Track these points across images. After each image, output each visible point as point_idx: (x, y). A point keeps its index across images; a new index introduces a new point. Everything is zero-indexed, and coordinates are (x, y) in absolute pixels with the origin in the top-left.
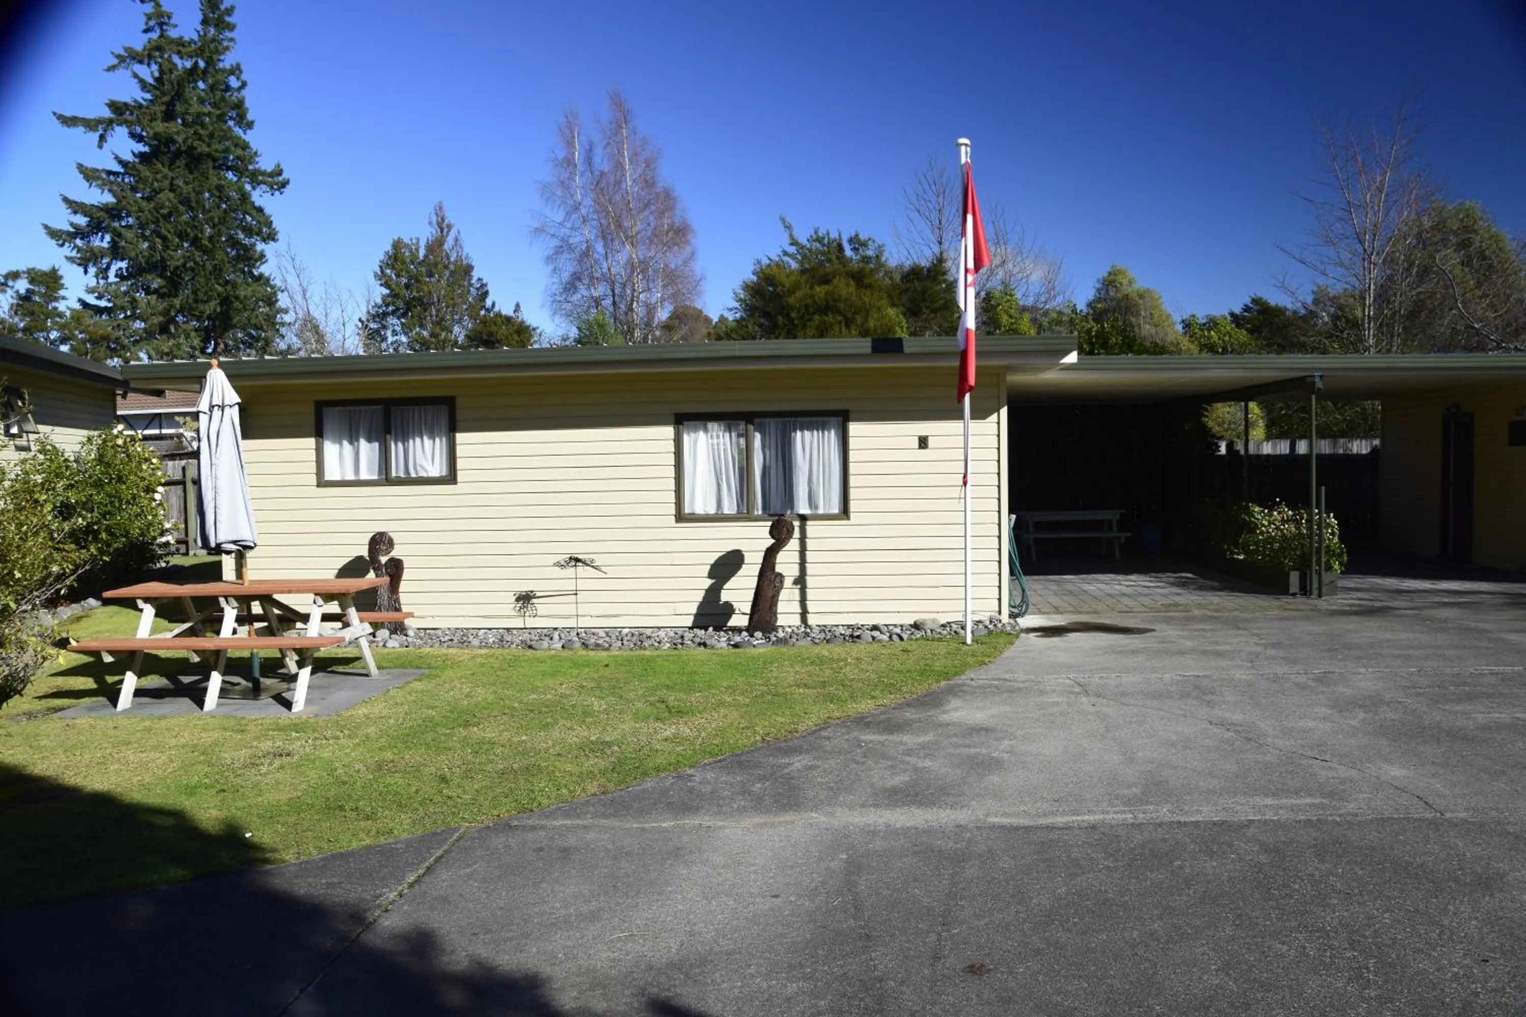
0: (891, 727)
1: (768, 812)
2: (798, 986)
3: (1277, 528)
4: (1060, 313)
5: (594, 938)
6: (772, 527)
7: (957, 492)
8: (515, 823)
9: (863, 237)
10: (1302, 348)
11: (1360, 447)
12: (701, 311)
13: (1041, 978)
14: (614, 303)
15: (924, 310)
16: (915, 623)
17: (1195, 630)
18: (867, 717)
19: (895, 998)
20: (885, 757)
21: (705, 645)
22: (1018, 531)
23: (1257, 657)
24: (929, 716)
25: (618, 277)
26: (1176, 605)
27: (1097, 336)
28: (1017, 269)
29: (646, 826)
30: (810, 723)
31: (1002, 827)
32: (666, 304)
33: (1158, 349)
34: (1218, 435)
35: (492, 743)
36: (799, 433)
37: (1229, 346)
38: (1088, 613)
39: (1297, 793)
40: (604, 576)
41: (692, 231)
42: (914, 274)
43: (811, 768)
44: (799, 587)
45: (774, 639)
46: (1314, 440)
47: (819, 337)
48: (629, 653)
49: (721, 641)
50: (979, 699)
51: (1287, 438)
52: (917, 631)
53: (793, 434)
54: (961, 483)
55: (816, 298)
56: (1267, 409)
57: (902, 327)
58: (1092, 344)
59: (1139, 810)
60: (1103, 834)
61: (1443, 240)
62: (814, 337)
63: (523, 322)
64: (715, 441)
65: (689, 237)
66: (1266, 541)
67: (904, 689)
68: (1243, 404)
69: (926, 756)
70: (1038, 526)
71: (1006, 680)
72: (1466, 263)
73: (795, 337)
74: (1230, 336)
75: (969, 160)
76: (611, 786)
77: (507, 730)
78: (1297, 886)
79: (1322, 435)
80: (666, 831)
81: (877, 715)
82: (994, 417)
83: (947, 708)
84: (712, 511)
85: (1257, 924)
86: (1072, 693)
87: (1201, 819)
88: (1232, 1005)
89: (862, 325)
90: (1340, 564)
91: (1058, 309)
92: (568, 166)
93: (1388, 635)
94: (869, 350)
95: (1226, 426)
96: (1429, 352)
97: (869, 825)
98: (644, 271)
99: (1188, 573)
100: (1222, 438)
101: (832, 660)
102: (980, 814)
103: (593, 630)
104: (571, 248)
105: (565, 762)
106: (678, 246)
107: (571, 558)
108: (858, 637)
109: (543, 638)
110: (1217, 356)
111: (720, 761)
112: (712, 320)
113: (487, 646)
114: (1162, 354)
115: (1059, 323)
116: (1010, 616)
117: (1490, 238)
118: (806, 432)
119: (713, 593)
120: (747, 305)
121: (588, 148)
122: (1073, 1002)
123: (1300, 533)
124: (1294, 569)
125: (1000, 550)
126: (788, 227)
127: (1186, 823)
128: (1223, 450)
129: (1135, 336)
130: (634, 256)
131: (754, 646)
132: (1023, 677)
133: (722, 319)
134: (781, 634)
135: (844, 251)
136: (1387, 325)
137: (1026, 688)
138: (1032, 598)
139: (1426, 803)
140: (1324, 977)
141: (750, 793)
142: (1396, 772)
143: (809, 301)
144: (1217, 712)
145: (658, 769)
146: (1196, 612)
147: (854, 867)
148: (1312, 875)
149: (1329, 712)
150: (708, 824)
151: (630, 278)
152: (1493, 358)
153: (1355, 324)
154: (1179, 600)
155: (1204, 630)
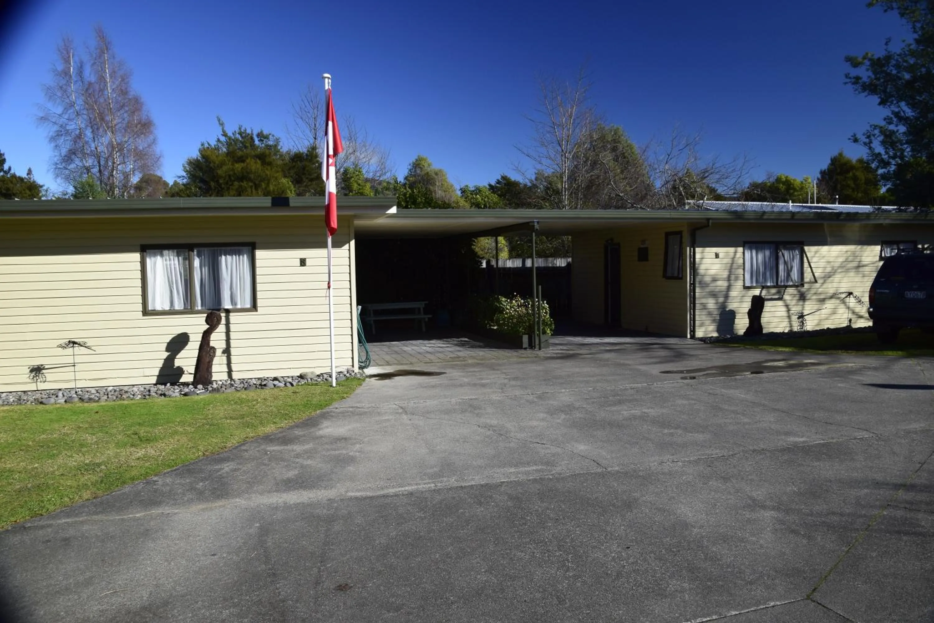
0: (286, 441)
1: (207, 500)
2: (229, 611)
3: (515, 310)
4: (388, 183)
5: (88, 598)
6: (207, 317)
7: (324, 293)
8: (29, 525)
9: (265, 133)
10: (529, 206)
11: (561, 263)
12: (161, 178)
13: (382, 588)
14: (100, 171)
15: (304, 179)
16: (301, 375)
17: (470, 372)
18: (271, 436)
19: (292, 611)
20: (283, 460)
21: (164, 395)
22: (363, 316)
23: (505, 386)
24: (310, 433)
25: (102, 154)
26: (459, 357)
27: (409, 197)
28: (363, 156)
29: (125, 517)
30: (234, 441)
31: (356, 498)
32: (136, 173)
33: (445, 205)
34: (481, 256)
35: (11, 471)
36: (223, 257)
37: (488, 204)
38: (406, 364)
39: (528, 464)
40: (95, 353)
41: (154, 125)
42: (297, 157)
43: (235, 470)
44: (226, 355)
45: (210, 389)
46: (535, 259)
47: (237, 196)
48: (112, 403)
49: (175, 392)
50: (341, 420)
51: (521, 257)
52: (302, 380)
53: (220, 258)
54: (327, 287)
55: (236, 172)
56: (510, 241)
57: (291, 191)
58: (407, 202)
59: (438, 481)
60: (417, 497)
61: (603, 146)
62: (234, 196)
63: (34, 182)
64: (168, 262)
65: (152, 128)
66: (509, 318)
67: (294, 416)
68: (495, 238)
69: (308, 458)
70: (377, 313)
71: (357, 407)
72: (616, 159)
73: (222, 196)
74: (488, 199)
75: (330, 87)
76: (100, 493)
77: (23, 461)
78: (529, 518)
79: (539, 255)
80: (139, 519)
81: (277, 433)
82: (347, 246)
83: (321, 427)
84: (167, 308)
85: (507, 542)
86: (397, 413)
87: (474, 484)
88: (494, 591)
89: (266, 188)
90: (551, 330)
91: (387, 180)
92: (66, 76)
93: (577, 370)
94: (270, 205)
95: (486, 251)
96: (597, 209)
97: (273, 504)
98: (121, 150)
99: (466, 338)
100: (483, 258)
101: (249, 400)
102: (343, 491)
103: (88, 389)
104: (67, 133)
105: (67, 480)
106: (145, 135)
107: (69, 342)
108: (265, 385)
109: (51, 396)
110: (481, 210)
111: (175, 470)
112: (169, 184)
113: (8, 404)
114: (448, 208)
115: (387, 189)
116: (359, 368)
117: (628, 146)
118: (228, 256)
119: (169, 361)
120: (191, 175)
121: (79, 65)
122: (402, 601)
123: (528, 313)
124: (525, 334)
125: (352, 328)
126: (222, 124)
127: (465, 487)
128: (484, 265)
129: (432, 197)
130: (114, 140)
131: (197, 394)
132: (367, 406)
133: (176, 183)
134: (215, 386)
135: (254, 142)
136: (575, 193)
137: (370, 412)
138: (372, 356)
139: (598, 464)
140: (545, 569)
141: (195, 489)
142: (582, 448)
143: (231, 173)
144: (482, 420)
145: (133, 479)
146: (470, 361)
147: (264, 531)
148: (537, 511)
149: (545, 416)
150: (168, 512)
151: (111, 155)
152: (628, 213)
153: (558, 192)
154: (460, 354)
155: (474, 371)
